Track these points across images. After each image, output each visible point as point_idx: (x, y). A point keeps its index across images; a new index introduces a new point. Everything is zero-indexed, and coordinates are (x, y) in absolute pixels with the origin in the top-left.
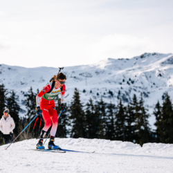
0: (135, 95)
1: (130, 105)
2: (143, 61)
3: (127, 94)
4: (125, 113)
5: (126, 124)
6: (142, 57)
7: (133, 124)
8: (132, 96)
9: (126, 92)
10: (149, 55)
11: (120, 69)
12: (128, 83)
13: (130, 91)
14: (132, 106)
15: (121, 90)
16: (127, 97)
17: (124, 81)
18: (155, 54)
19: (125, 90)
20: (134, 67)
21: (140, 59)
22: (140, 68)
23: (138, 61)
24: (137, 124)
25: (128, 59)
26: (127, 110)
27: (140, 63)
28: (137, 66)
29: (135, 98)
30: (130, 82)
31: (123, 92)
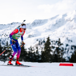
0: (7, 42)
1: (5, 46)
2: (12, 26)
3: (4, 41)
4: (2, 50)
5: (3, 55)
6: (12, 24)
7: (6, 55)
8: (6, 42)
9: (4, 40)
10: (15, 23)
11: (1, 29)
12: (5, 36)
13: (6, 40)
14: (6, 46)
15: (1, 39)
16: (4, 42)
17: (3, 35)
18: (18, 23)
19: (3, 39)
20: (8, 29)
21: (11, 25)
22: (10, 29)
23: (9, 26)
24: (8, 55)
25: (5, 25)
26: (4, 48)
27: (11, 27)
28: (9, 28)
29: (7, 43)
30: (6, 35)
31: (2, 40)
